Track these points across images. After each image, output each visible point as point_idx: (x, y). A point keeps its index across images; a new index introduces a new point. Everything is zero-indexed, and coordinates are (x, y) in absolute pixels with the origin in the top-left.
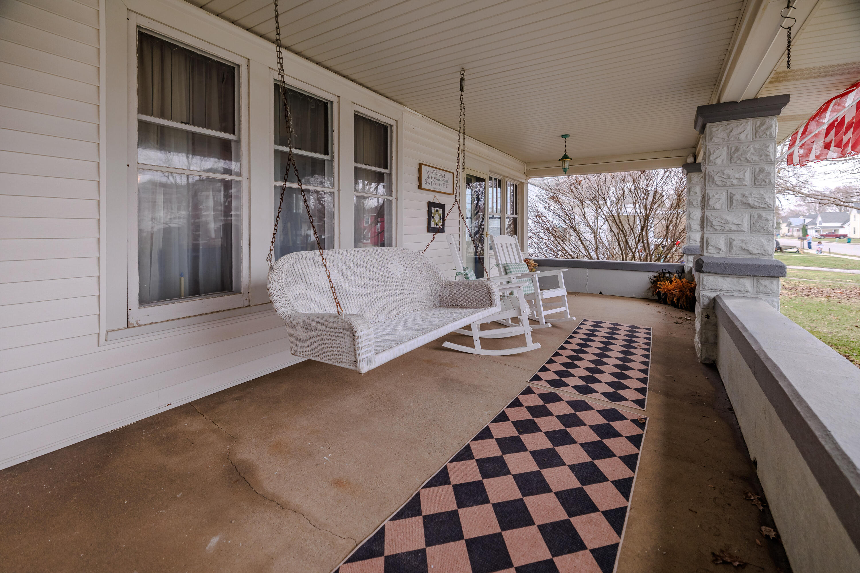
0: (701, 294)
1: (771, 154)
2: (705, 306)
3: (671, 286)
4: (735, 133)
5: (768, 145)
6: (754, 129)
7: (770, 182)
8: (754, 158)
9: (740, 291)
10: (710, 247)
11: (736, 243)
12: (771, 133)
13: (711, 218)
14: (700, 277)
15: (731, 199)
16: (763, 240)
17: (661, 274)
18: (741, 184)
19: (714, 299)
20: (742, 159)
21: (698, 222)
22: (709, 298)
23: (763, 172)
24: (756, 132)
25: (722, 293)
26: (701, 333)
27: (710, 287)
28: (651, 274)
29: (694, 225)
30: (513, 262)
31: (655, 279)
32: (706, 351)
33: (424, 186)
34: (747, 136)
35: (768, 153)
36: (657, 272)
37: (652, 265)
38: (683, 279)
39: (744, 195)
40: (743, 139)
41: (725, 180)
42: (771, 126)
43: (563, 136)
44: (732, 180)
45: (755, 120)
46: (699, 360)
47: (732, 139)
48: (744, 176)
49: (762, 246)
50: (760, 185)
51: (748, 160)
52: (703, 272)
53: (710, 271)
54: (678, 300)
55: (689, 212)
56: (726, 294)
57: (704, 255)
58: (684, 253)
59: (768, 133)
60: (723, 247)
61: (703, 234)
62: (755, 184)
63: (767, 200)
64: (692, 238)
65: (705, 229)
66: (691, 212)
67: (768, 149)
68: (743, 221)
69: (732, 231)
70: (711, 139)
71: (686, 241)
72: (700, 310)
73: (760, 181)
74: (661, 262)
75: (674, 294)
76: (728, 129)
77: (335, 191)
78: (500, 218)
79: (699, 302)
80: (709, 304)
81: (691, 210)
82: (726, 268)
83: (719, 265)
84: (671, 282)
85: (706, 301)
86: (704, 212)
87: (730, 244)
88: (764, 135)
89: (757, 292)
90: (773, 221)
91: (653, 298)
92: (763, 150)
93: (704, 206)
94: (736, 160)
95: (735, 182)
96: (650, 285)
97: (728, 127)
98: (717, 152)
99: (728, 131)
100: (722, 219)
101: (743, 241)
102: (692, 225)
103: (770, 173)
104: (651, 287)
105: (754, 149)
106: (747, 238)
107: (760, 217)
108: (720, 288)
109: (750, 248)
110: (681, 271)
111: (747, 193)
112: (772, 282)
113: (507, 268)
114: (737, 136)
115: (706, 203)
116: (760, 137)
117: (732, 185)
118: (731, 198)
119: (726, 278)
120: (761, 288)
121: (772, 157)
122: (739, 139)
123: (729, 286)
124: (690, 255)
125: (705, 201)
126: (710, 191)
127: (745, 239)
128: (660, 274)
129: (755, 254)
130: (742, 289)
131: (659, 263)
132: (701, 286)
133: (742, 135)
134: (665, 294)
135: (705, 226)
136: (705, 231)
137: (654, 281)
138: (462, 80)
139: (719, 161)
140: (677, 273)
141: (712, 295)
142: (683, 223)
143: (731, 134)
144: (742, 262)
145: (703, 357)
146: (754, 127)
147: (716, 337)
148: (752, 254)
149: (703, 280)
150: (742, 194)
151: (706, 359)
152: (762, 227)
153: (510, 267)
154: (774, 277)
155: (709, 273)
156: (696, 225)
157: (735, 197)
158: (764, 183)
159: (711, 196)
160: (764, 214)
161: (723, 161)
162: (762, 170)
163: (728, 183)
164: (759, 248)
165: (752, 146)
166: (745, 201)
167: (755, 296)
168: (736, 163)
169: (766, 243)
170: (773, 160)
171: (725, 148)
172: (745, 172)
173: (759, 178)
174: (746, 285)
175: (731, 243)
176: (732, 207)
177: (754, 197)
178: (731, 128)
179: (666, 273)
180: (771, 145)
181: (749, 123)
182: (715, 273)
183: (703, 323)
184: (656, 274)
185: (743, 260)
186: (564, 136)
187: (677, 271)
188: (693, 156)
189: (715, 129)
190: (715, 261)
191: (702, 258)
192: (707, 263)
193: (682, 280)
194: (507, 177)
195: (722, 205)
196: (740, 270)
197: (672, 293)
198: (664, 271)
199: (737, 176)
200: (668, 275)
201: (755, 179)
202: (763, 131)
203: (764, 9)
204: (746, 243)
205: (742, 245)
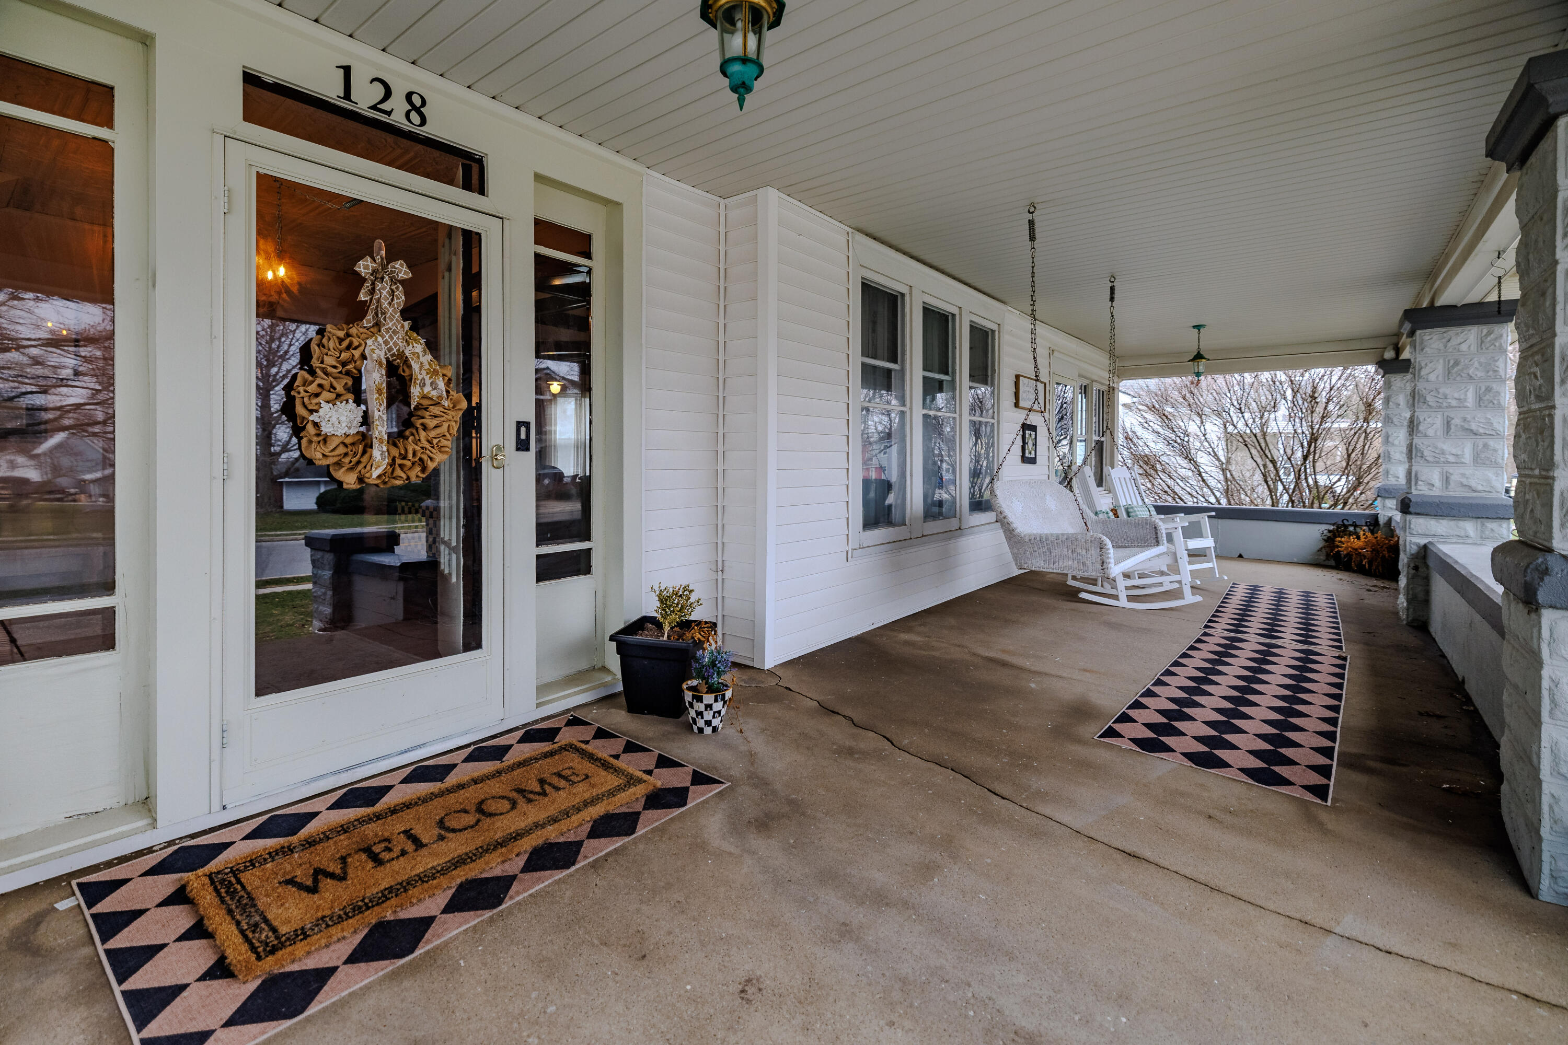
0: (1408, 541)
1: (1500, 370)
2: (1412, 555)
3: (1357, 544)
4: (1454, 343)
5: (1496, 358)
6: (1479, 339)
7: (1499, 404)
8: (1479, 374)
9: (1459, 536)
10: (1420, 483)
11: (1455, 478)
12: (1501, 344)
13: (1421, 447)
14: (1406, 520)
15: (1448, 424)
16: (1490, 475)
17: (1340, 528)
18: (1461, 405)
19: (1425, 547)
20: (1463, 374)
21: (1404, 449)
22: (1418, 545)
23: (1490, 391)
24: (1482, 342)
25: (1436, 540)
26: (1408, 588)
27: (1420, 531)
28: (1324, 527)
29: (1395, 452)
30: (1135, 503)
31: (1329, 535)
32: (1414, 610)
33: (1021, 404)
34: (1469, 346)
35: (1496, 369)
36: (1333, 524)
37: (1326, 514)
38: (1377, 533)
39: (1465, 420)
40: (1464, 350)
41: (1440, 401)
42: (1501, 336)
43: (1194, 327)
44: (1449, 401)
45: (1480, 328)
46: (1405, 622)
47: (1450, 350)
48: (1466, 395)
49: (1489, 481)
50: (1486, 407)
51: (1471, 377)
52: (1410, 513)
53: (1417, 511)
54: (1370, 563)
55: (1387, 433)
56: (1441, 540)
57: (1411, 493)
58: (1378, 496)
59: (1497, 344)
60: (1437, 483)
61: (1411, 466)
62: (1480, 406)
63: (1496, 425)
64: (1391, 472)
65: (1413, 460)
66: (1390, 433)
67: (1497, 364)
68: (1463, 451)
69: (1449, 462)
70: (1422, 350)
71: (1381, 477)
72: (1406, 561)
73: (1486, 402)
74: (1338, 509)
75: (1363, 555)
76: (1444, 338)
77: (956, 416)
78: (1085, 441)
79: (1405, 551)
80: (1418, 553)
81: (1391, 430)
82: (1441, 509)
83: (1431, 504)
84: (1358, 538)
85: (1414, 549)
86: (1413, 439)
87: (1447, 480)
88: (1492, 347)
89: (1481, 537)
90: (1503, 451)
91: (1327, 563)
92: (1490, 364)
93: (1413, 431)
94: (1455, 375)
95: (1454, 403)
96: (1322, 544)
97: (1445, 335)
98: (1430, 365)
99: (1444, 340)
100: (1436, 448)
101: (1463, 475)
102: (1392, 453)
103: (1498, 393)
104: (1324, 547)
105: (1479, 363)
106: (1469, 472)
107: (1486, 446)
108: (1433, 533)
109: (1473, 484)
110: (1373, 522)
111: (1469, 417)
112: (1500, 526)
113: (1129, 510)
114: (1457, 347)
115: (1415, 428)
116: (1487, 349)
117: (1450, 407)
118: (1448, 422)
119: (1441, 521)
120: (1487, 533)
121: (1502, 373)
122: (1459, 351)
123: (1445, 530)
124: (1388, 498)
125: (1414, 426)
126: (1421, 414)
127: (1467, 473)
128: (1338, 527)
129: (1479, 492)
130: (1462, 534)
131: (1335, 511)
132: (1407, 531)
133: (1463, 345)
134: (1349, 555)
135: (1413, 457)
136: (1414, 464)
137: (1329, 538)
138: (1112, 289)
139: (1432, 377)
140: (1366, 525)
141: (1423, 541)
142: (1375, 449)
143: (1449, 344)
144: (1462, 501)
145: (1410, 619)
146: (1479, 336)
147: (1427, 592)
148: (1475, 491)
149: (1410, 523)
150: (1462, 418)
151: (1413, 620)
152: (1488, 459)
153: (1136, 509)
154: (1503, 518)
155: (1418, 514)
156: (1399, 452)
157: (1453, 422)
158: (1491, 404)
159: (1421, 420)
160: (1491, 443)
161: (1437, 377)
162: (1488, 389)
163: (1445, 404)
164: (1485, 484)
165: (1476, 359)
166: (1466, 426)
167: (1478, 542)
168: (1455, 379)
169: (1494, 478)
170: (1503, 377)
171: (1441, 361)
172: (1467, 391)
173: (1485, 398)
174: (1467, 528)
175: (1447, 478)
176: (1450, 433)
177: (1479, 422)
178: (1449, 337)
179: (1350, 525)
180: (1501, 360)
181: (1472, 331)
182: (1427, 515)
183: (1410, 576)
184: (1331, 528)
185: (1463, 498)
186: (1198, 327)
187: (1366, 522)
188: (1394, 349)
189: (1427, 338)
190: (1425, 500)
191: (1409, 496)
192: (1417, 503)
193: (1376, 535)
194: (1096, 381)
195: (1436, 431)
196: (1459, 511)
197: (1360, 553)
198: (1346, 522)
199: (1456, 395)
200: (1351, 529)
201: (1480, 399)
202: (1490, 341)
203: (1476, 255)
204: (1467, 478)
205: (1462, 480)
